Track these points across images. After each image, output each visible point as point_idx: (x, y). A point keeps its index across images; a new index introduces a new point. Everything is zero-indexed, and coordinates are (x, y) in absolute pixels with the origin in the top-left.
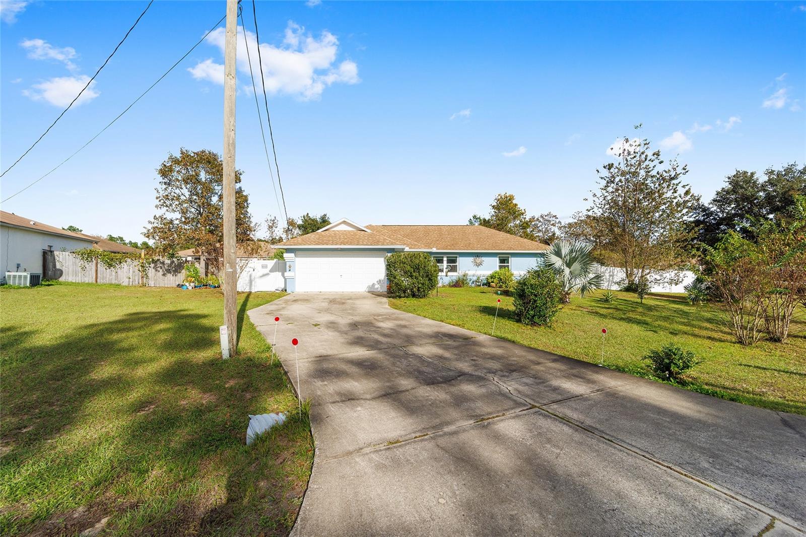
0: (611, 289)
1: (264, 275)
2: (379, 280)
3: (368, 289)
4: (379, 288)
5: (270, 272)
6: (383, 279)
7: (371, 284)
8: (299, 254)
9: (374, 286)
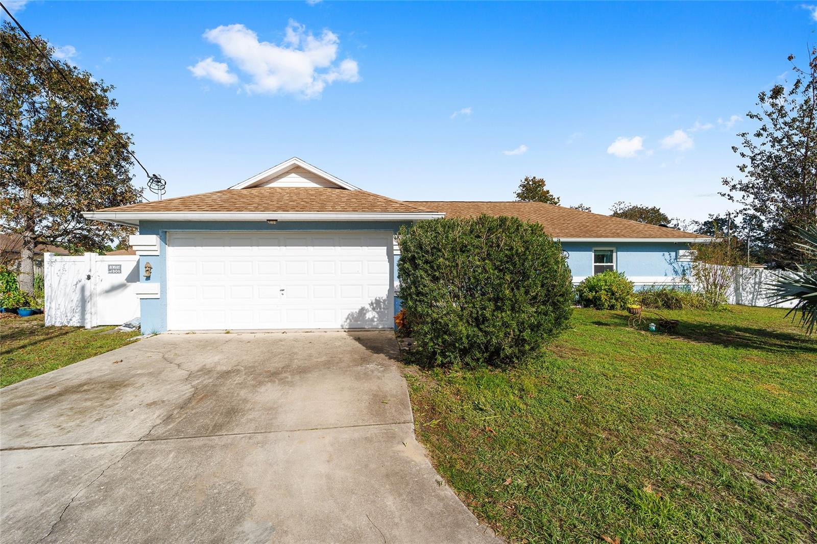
0: (758, 305)
1: (114, 289)
2: (376, 300)
3: (348, 321)
4: (375, 320)
5: (128, 282)
6: (385, 297)
7: (357, 311)
8: (175, 238)
9: (365, 314)
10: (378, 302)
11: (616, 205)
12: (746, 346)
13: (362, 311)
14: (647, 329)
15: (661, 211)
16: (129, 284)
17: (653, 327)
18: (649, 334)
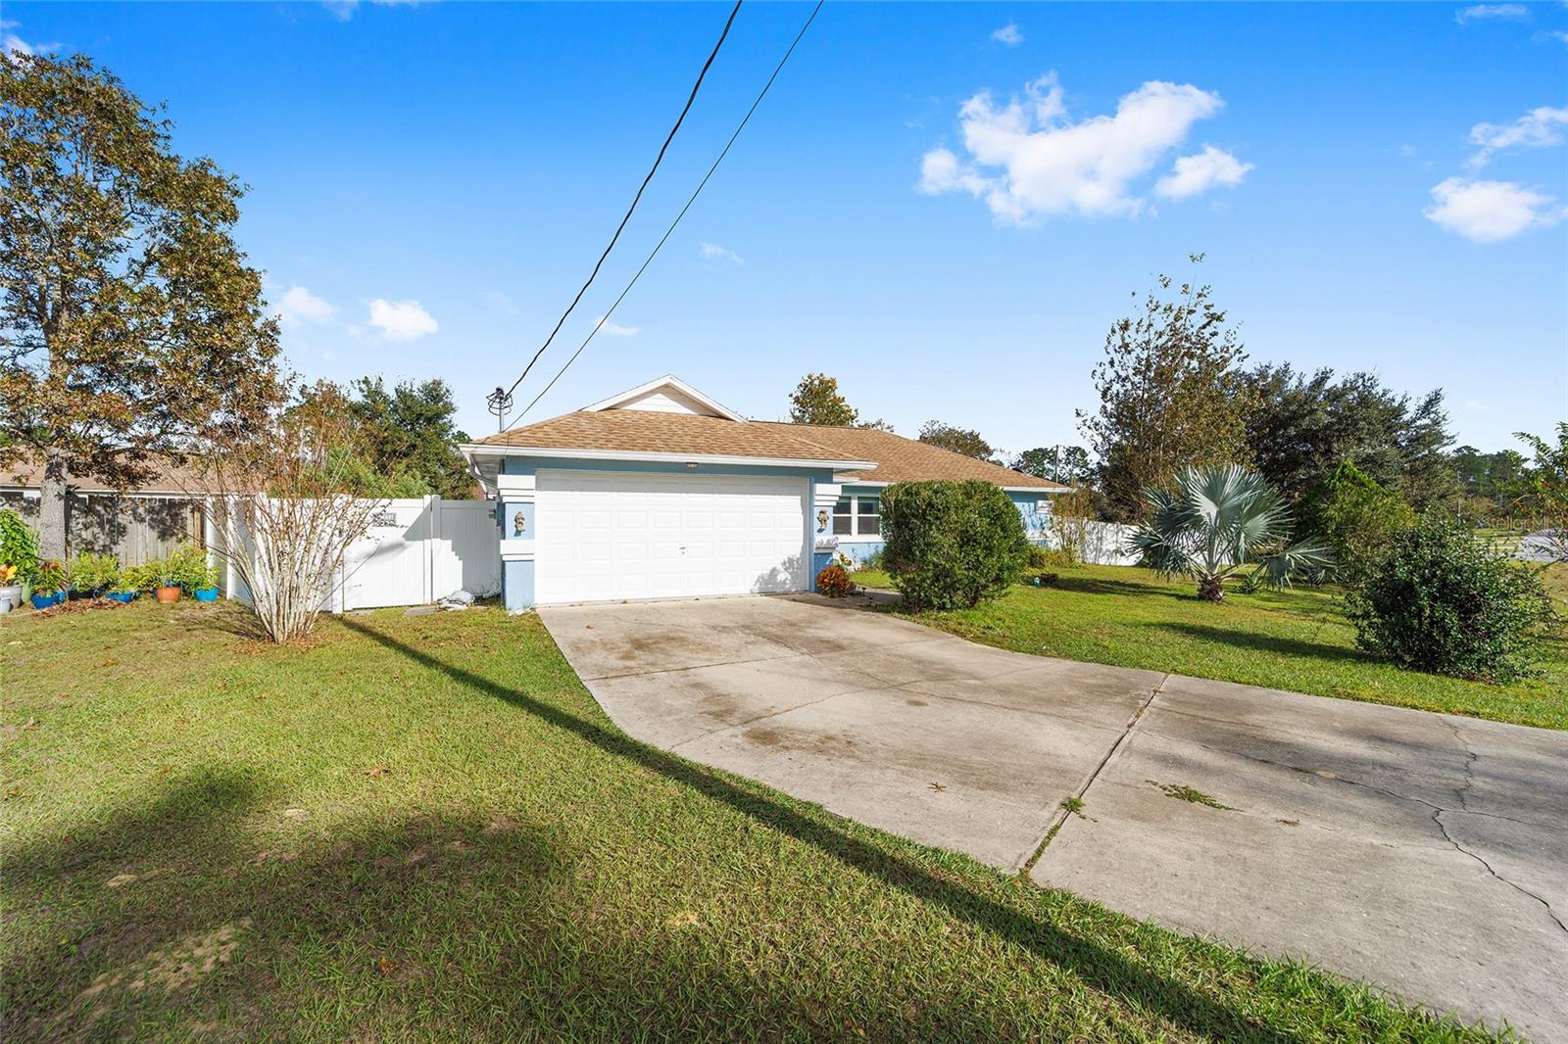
1: (383, 551)
2: (789, 559)
3: (758, 585)
4: (788, 582)
5: (407, 539)
6: (798, 556)
7: (768, 572)
8: (545, 480)
9: (776, 575)
10: (791, 561)
11: (928, 426)
12: (1104, 592)
13: (774, 572)
14: (1033, 584)
15: (981, 438)
16: (410, 542)
17: (1037, 580)
18: (1034, 587)
